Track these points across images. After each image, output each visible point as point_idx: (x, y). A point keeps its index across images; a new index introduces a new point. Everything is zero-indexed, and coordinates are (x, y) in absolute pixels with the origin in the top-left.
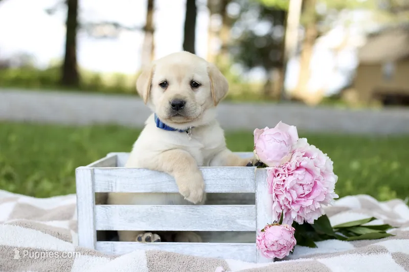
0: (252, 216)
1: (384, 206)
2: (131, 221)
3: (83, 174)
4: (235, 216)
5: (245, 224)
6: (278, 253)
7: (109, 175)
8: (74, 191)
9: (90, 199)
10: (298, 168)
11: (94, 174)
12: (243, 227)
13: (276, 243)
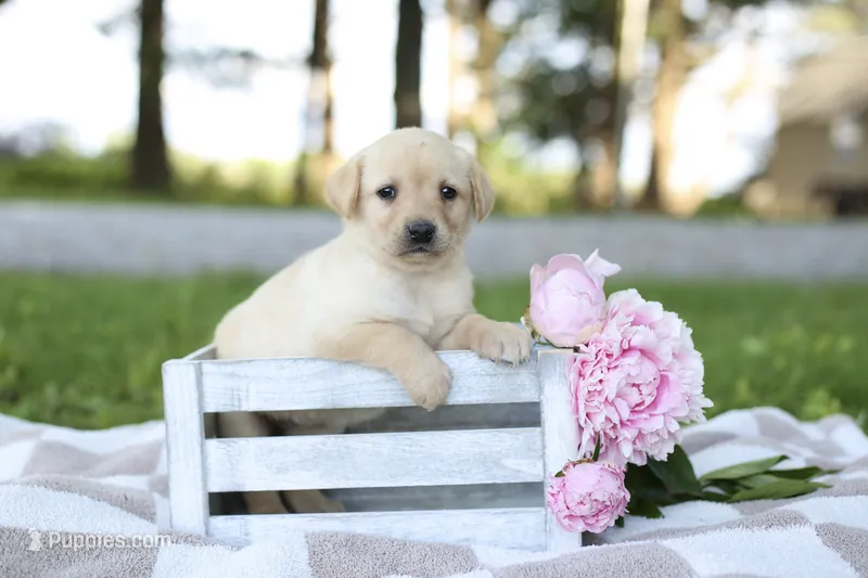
0: (534, 451)
1: (811, 430)
2: (282, 470)
3: (178, 375)
4: (499, 452)
5: (520, 468)
6: (592, 521)
7: (232, 375)
9: (195, 426)
10: (624, 352)
11: (202, 373)
12: (518, 475)
13: (588, 497)
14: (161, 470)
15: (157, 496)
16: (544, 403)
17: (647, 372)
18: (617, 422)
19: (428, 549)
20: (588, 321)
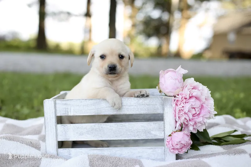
0: (161, 129)
2: (81, 134)
3: (48, 104)
4: (150, 129)
5: (156, 134)
6: (180, 150)
7: (66, 104)
8: (43, 115)
9: (54, 120)
10: (190, 97)
11: (56, 103)
12: (156, 136)
13: (179, 143)
14: (43, 133)
15: (41, 142)
16: (165, 114)
17: (197, 104)
18: (188, 120)
19: (127, 160)
20: (178, 88)
